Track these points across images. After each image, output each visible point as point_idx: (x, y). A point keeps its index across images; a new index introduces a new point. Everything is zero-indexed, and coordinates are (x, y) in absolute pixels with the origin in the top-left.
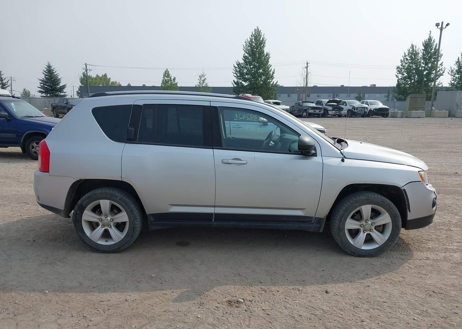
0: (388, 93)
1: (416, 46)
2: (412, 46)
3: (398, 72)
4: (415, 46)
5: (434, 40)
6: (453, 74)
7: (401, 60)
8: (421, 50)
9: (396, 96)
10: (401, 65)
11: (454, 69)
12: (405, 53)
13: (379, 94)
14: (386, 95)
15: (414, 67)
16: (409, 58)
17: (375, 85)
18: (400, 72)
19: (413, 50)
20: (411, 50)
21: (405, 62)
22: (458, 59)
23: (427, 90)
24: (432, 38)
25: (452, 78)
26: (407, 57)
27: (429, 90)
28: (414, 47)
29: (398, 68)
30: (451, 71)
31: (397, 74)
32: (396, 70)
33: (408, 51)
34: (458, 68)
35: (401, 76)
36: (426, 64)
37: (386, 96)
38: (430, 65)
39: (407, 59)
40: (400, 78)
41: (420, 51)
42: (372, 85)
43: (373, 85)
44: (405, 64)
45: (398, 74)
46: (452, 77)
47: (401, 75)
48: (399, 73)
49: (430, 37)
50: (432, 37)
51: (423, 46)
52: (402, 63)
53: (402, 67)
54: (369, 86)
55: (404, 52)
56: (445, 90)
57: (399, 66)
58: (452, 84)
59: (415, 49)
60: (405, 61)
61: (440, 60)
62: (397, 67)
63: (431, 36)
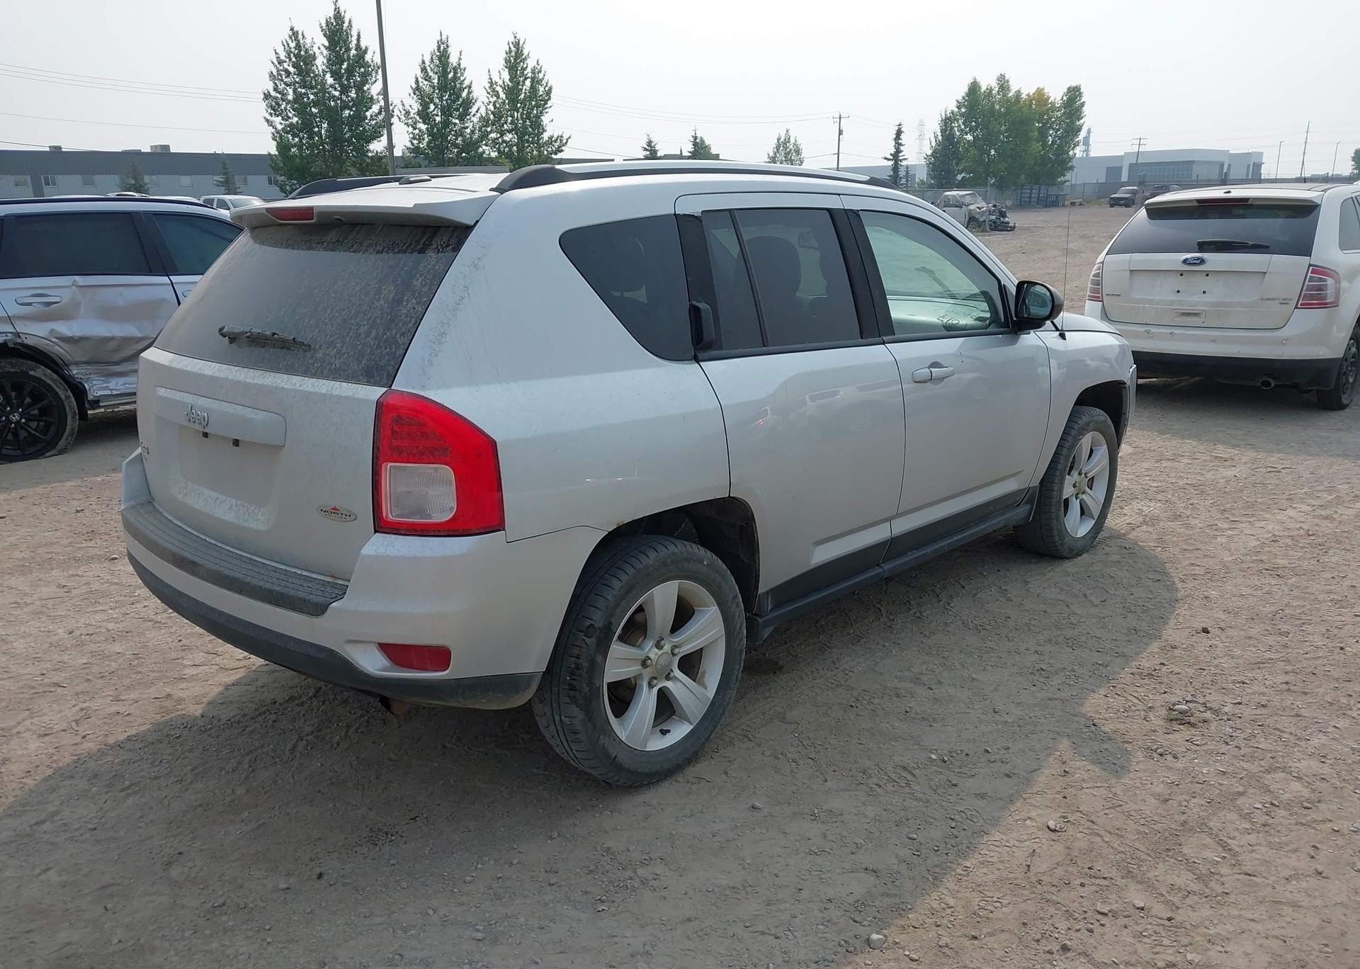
0: (224, 174)
1: (303, 33)
2: (293, 34)
3: (269, 111)
4: (300, 33)
5: (350, 21)
6: (410, 121)
7: (272, 73)
8: (319, 48)
9: (282, 181)
10: (276, 89)
11: (411, 106)
12: (276, 53)
13: (189, 177)
14: (221, 180)
15: (312, 97)
16: (292, 70)
17: (167, 147)
18: (275, 109)
19: (298, 46)
20: (293, 45)
21: (282, 80)
22: (417, 81)
23: (361, 164)
24: (342, 15)
25: (410, 131)
26: (285, 65)
27: (367, 166)
28: (300, 37)
29: (267, 96)
30: (403, 112)
31: (268, 117)
32: (264, 104)
33: (283, 47)
34: (421, 105)
35: (281, 124)
36: (345, 90)
37: (218, 181)
38: (353, 94)
39: (288, 73)
40: (280, 127)
41: (319, 51)
42: (156, 146)
43: (161, 146)
44: (283, 86)
45: (271, 114)
46: (410, 129)
47: (280, 118)
48: (272, 112)
49: (339, 12)
50: (342, 10)
51: (325, 35)
52: (276, 81)
53: (279, 96)
54: (146, 149)
55: (275, 50)
56: (403, 165)
57: (268, 92)
58: (416, 150)
59: (301, 42)
60: (284, 77)
61: (376, 81)
62: (265, 94)
63: (339, 8)
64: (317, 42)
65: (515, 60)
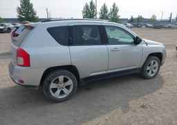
10: (84, 10)
32: (82, 12)
34: (101, 12)
40: (84, 15)
46: (100, 15)
64: (89, 5)
65: (114, 6)
